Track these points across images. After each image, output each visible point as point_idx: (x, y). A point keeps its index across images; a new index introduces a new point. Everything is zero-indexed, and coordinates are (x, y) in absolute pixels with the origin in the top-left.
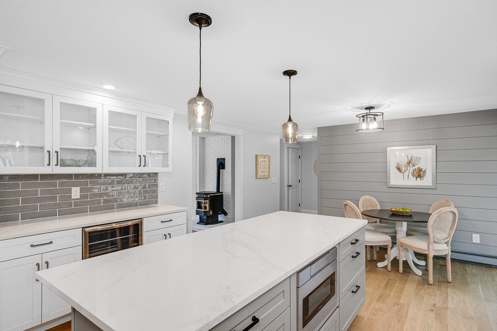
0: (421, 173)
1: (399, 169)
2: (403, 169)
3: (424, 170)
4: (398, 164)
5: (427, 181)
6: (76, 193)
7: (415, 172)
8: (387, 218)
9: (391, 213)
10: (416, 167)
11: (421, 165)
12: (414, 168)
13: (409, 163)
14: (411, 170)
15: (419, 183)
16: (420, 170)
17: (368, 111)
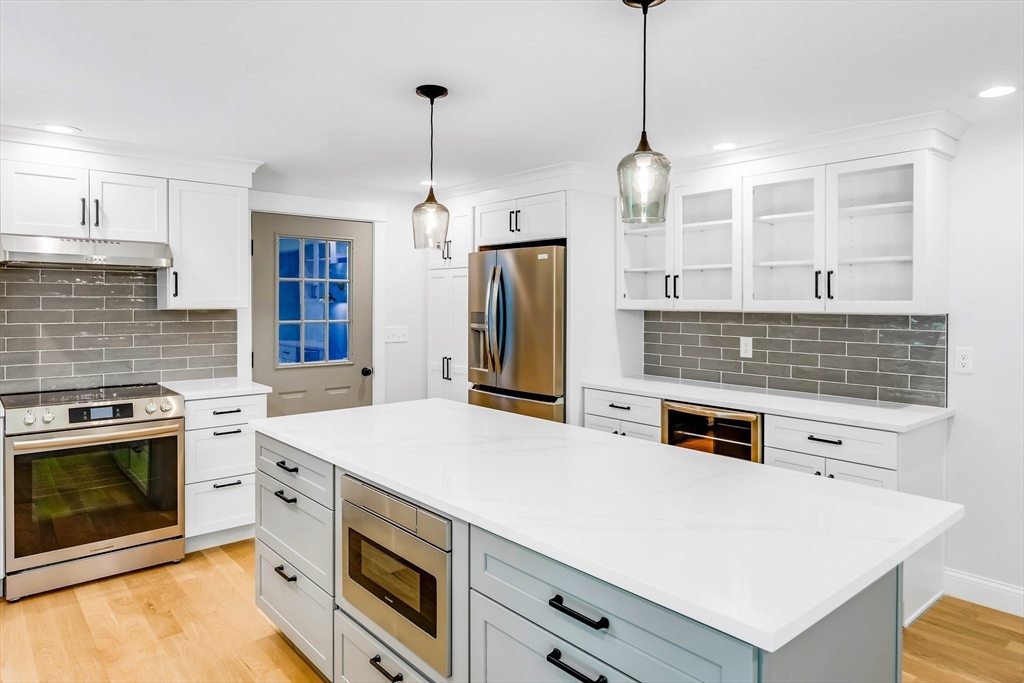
6: (746, 347)
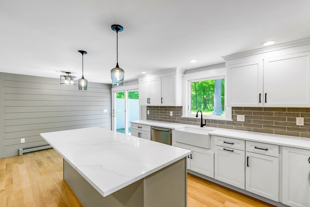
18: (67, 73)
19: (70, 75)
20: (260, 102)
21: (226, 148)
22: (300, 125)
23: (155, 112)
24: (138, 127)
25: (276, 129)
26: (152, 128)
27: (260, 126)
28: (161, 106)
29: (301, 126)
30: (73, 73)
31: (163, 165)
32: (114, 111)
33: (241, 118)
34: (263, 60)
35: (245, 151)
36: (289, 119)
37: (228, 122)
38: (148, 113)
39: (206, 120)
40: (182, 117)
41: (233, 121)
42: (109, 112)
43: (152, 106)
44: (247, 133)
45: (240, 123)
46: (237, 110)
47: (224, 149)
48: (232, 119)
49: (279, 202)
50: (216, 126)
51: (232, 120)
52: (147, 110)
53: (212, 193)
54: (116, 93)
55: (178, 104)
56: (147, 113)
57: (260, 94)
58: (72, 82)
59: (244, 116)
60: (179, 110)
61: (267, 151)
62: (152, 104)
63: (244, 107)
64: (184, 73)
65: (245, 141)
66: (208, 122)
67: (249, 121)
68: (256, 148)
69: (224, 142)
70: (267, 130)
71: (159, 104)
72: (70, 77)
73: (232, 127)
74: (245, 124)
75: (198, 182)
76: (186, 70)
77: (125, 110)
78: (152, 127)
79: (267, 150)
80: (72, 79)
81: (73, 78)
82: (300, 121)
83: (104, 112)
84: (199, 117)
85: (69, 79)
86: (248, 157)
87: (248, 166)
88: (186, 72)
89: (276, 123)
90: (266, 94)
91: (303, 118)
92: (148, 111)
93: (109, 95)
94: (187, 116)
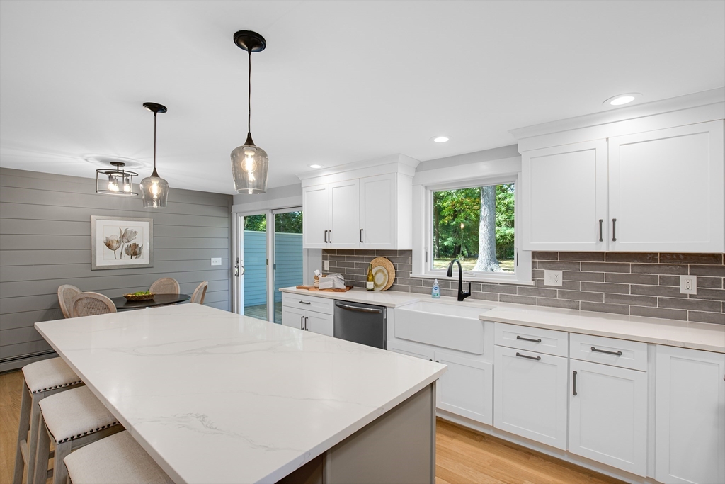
0: (138, 250)
1: (109, 245)
2: (115, 245)
3: (140, 246)
4: (107, 240)
5: (144, 259)
7: (130, 249)
8: (122, 306)
9: (126, 300)
10: (131, 243)
11: (136, 240)
12: (129, 244)
13: (123, 237)
14: (126, 246)
15: (135, 261)
16: (135, 246)
17: (115, 168)
18: (113, 163)
19: (121, 168)
20: (601, 240)
21: (522, 353)
22: (688, 292)
23: (344, 264)
24: (301, 302)
25: (634, 302)
26: (337, 305)
27: (599, 297)
28: (358, 248)
29: (691, 296)
30: (130, 164)
31: (379, 409)
32: (238, 262)
33: (553, 278)
34: (607, 139)
35: (569, 358)
36: (663, 280)
37: (524, 288)
38: (325, 266)
39: (470, 284)
40: (411, 275)
41: (535, 286)
42: (227, 265)
43: (335, 250)
44: (570, 313)
45: (552, 290)
46: (544, 258)
47: (518, 354)
48: (533, 280)
49: (648, 479)
50: (494, 299)
51: (532, 283)
52: (324, 258)
53: (488, 461)
54: (242, 218)
55: (402, 245)
56: (323, 268)
57: (601, 221)
58: (127, 188)
59: (560, 273)
60: (405, 260)
61: (621, 357)
62: (335, 245)
63: (561, 253)
64: (417, 170)
65: (569, 332)
66: (474, 289)
67: (573, 286)
68: (593, 349)
69: (518, 338)
70: (615, 305)
71: (355, 245)
72: (123, 173)
73: (534, 299)
74: (563, 293)
75: (454, 437)
76: (422, 162)
77: (267, 260)
78: (338, 303)
79: (619, 354)
80: (128, 180)
81: (129, 178)
82: (688, 284)
83: (212, 264)
84: (455, 276)
85: (120, 179)
86: (575, 373)
87: (575, 393)
88: (421, 167)
89: (634, 290)
90: (614, 221)
91: (696, 276)
92: (327, 262)
93: (226, 223)
94: (423, 274)
